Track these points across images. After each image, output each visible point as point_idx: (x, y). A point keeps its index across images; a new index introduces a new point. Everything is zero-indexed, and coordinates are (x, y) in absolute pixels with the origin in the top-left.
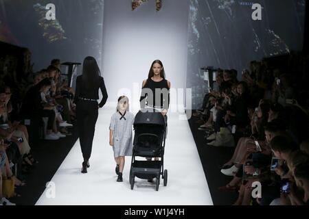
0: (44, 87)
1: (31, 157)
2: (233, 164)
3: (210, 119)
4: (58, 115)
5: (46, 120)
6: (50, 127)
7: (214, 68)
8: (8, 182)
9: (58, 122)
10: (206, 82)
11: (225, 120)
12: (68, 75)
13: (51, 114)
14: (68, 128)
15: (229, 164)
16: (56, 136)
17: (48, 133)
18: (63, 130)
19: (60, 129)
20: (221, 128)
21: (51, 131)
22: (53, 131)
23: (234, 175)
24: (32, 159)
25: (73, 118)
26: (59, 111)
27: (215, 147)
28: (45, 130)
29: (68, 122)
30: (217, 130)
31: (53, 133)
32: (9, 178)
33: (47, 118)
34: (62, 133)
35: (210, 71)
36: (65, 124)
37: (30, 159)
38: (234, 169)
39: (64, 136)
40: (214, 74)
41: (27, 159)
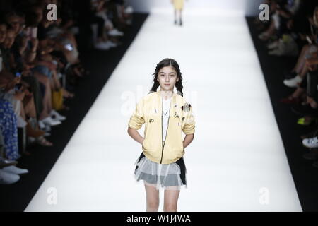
1: (81, 67)
3: (272, 27)
4: (108, 24)
5: (95, 27)
8: (56, 93)
13: (101, 22)
16: (106, 45)
19: (110, 38)
20: (284, 36)
23: (298, 86)
24: (82, 70)
32: (57, 90)
34: (113, 42)
36: (114, 33)
37: (79, 69)
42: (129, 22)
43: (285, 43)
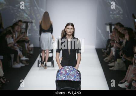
0: (8, 35)
1: (5, 78)
2: (125, 81)
3: (111, 54)
4: (20, 53)
5: (12, 56)
6: (15, 60)
7: (113, 23)
9: (20, 57)
10: (108, 32)
11: (120, 54)
12: (25, 29)
13: (16, 53)
14: (26, 61)
15: (123, 81)
16: (19, 65)
17: (14, 64)
18: (24, 62)
19: (21, 61)
20: (118, 59)
21: (16, 62)
22: (17, 63)
23: (127, 88)
24: (5, 80)
25: (29, 55)
26: (21, 51)
27: (114, 71)
28: (12, 62)
29: (26, 57)
30: (115, 60)
31: (17, 64)
33: (13, 55)
34: (23, 63)
35: (111, 25)
36: (24, 58)
37: (3, 79)
38: (126, 84)
39: (24, 65)
40: (113, 27)
41: (1, 79)
42: (32, 52)
43: (118, 63)
